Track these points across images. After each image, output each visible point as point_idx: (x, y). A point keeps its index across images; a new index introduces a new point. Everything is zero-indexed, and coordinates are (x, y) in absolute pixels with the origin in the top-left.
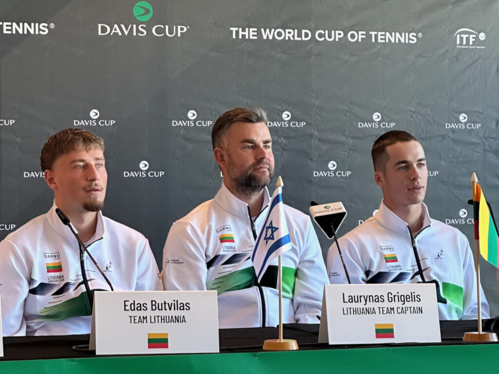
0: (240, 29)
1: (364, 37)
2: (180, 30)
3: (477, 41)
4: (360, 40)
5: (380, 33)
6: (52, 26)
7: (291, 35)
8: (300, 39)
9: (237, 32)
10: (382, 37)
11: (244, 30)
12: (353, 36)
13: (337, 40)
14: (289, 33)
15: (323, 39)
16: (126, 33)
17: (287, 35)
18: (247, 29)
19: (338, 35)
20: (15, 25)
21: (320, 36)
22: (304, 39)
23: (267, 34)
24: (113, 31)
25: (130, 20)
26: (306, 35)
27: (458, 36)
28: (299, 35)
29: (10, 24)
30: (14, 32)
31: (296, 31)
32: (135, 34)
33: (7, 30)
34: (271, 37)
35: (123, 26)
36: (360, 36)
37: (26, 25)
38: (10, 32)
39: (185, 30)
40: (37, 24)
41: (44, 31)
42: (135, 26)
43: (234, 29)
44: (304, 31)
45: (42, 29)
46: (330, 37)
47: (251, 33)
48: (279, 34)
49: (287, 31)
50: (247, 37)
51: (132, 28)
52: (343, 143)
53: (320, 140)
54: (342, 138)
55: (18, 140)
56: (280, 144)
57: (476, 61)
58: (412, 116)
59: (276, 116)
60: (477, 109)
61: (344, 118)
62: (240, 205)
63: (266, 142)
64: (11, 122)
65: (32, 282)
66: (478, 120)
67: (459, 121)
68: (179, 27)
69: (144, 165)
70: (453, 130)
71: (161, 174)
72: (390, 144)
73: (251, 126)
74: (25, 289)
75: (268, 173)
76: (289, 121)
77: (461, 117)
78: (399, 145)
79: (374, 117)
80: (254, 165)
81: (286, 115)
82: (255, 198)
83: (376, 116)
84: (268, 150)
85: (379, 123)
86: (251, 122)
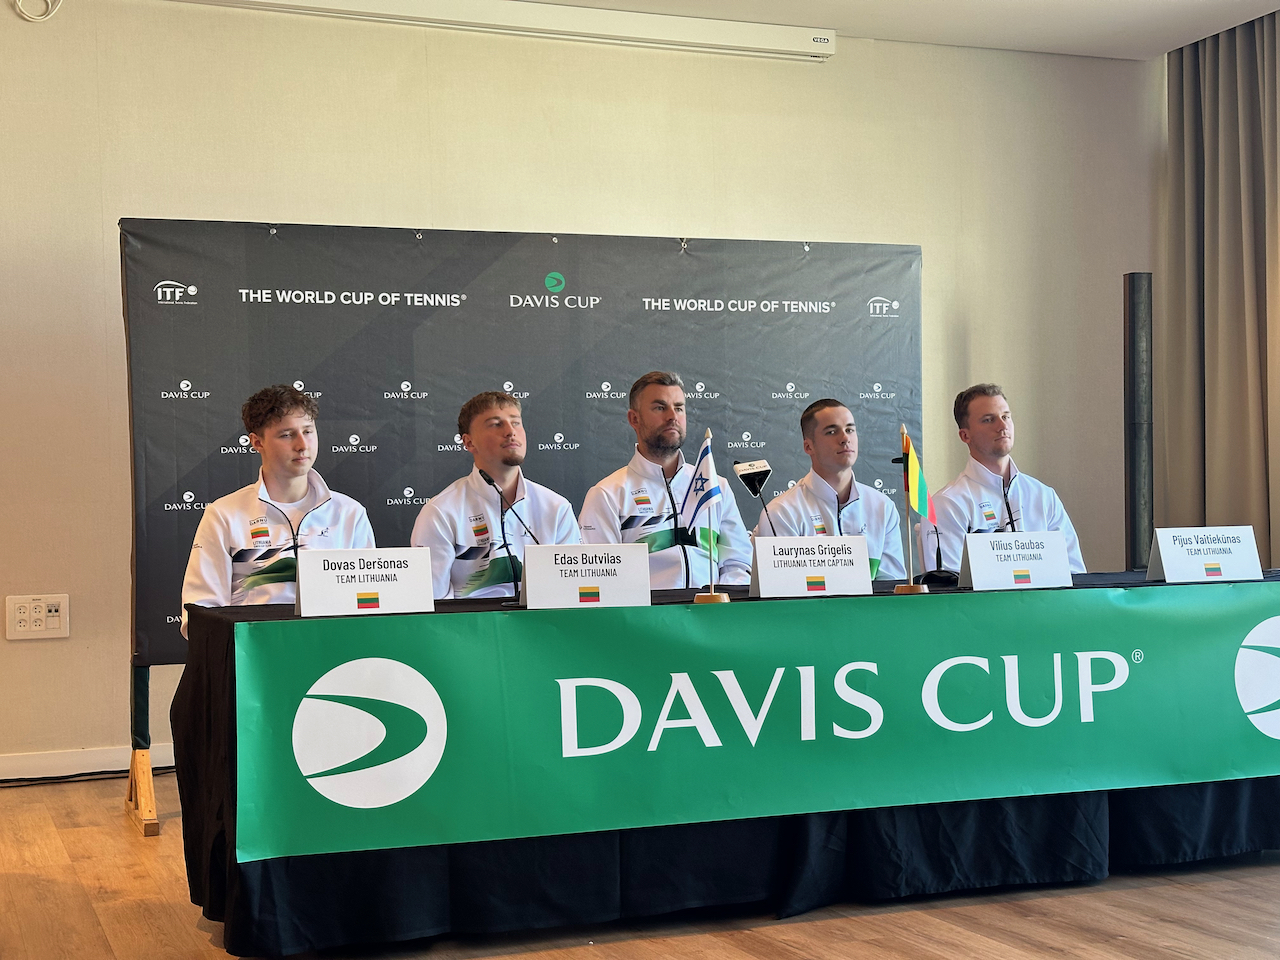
0: (654, 300)
2: (593, 301)
5: (792, 303)
6: (464, 297)
8: (712, 310)
9: (650, 303)
10: (795, 306)
11: (657, 301)
12: (766, 306)
15: (736, 309)
16: (539, 304)
17: (700, 306)
18: (660, 300)
19: (751, 305)
20: (425, 296)
22: (716, 309)
23: (680, 305)
24: (526, 303)
25: (542, 291)
26: (719, 305)
28: (712, 306)
29: (421, 295)
30: (425, 304)
32: (547, 305)
33: (418, 302)
34: (683, 308)
35: (535, 297)
36: (773, 305)
37: (437, 296)
38: (420, 304)
39: (598, 301)
40: (448, 296)
41: (455, 303)
42: (547, 297)
43: (647, 300)
44: (716, 302)
45: (455, 300)
46: (743, 307)
48: (692, 305)
49: (700, 301)
50: (660, 308)
51: (544, 300)
52: (757, 414)
53: (734, 411)
54: (756, 409)
55: (432, 413)
56: (694, 415)
57: (890, 330)
58: (826, 386)
59: (689, 388)
60: (891, 379)
61: (758, 389)
62: (654, 468)
63: (678, 405)
64: (424, 395)
65: (457, 547)
66: (892, 390)
67: (873, 391)
68: (592, 298)
69: (558, 437)
70: (867, 400)
71: (576, 446)
72: (818, 410)
73: (663, 388)
74: (452, 554)
75: (677, 435)
76: (703, 393)
77: (875, 387)
78: (827, 410)
79: (788, 387)
80: (663, 426)
81: (700, 387)
82: (669, 461)
83: (790, 387)
84: (680, 413)
85: (793, 393)
86: (664, 384)
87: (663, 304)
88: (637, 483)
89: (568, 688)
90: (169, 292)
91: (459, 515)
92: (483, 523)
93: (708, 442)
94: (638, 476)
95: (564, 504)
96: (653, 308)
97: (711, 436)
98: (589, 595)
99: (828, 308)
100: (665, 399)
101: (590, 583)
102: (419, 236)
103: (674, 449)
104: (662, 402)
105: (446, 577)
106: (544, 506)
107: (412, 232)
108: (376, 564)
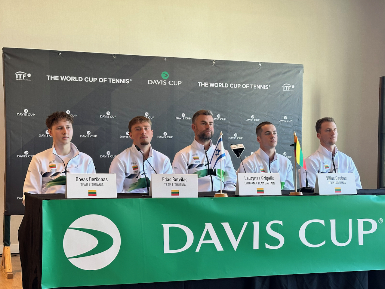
0: (202, 83)
1: (248, 86)
3: (291, 88)
4: (247, 88)
5: (254, 85)
6: (131, 80)
7: (221, 86)
8: (224, 87)
9: (201, 84)
10: (255, 86)
11: (203, 83)
12: (244, 86)
13: (238, 87)
14: (220, 84)
15: (233, 87)
16: (159, 83)
17: (219, 85)
18: (204, 83)
19: (238, 85)
20: (116, 79)
21: (232, 86)
22: (226, 87)
23: (212, 85)
24: (154, 83)
25: (160, 78)
26: (226, 85)
27: (284, 86)
28: (224, 85)
29: (115, 79)
30: (116, 82)
31: (223, 84)
32: (162, 84)
33: (114, 81)
34: (213, 86)
35: (157, 81)
36: (247, 86)
37: (121, 80)
38: (115, 82)
39: (181, 83)
40: (125, 80)
41: (128, 82)
42: (162, 81)
43: (199, 83)
44: (225, 84)
45: (127, 81)
46: (235, 86)
47: (206, 85)
48: (216, 85)
49: (219, 84)
50: (204, 86)
51: (161, 82)
52: (240, 127)
53: (231, 125)
54: (239, 125)
55: (118, 123)
56: (216, 126)
57: (291, 96)
58: (266, 117)
59: (215, 116)
60: (290, 114)
61: (240, 117)
62: (200, 146)
63: (211, 123)
64: (115, 116)
65: (126, 174)
66: (291, 119)
67: (283, 119)
68: (179, 82)
69: (165, 134)
70: (281, 122)
71: (172, 137)
72: (263, 126)
73: (205, 116)
74: (124, 176)
75: (210, 133)
76: (220, 118)
77: (285, 118)
78: (266, 126)
79: (252, 117)
80: (205, 130)
81: (218, 116)
82: (207, 143)
83: (253, 117)
84: (211, 126)
85: (254, 119)
86: (206, 115)
87: (206, 84)
88: (194, 151)
89: (166, 228)
90: (20, 75)
91: (127, 161)
92: (136, 165)
93: (221, 137)
94: (195, 149)
95: (167, 159)
96: (202, 86)
97: (222, 135)
98: (175, 193)
99: (268, 87)
100: (206, 120)
101: (175, 188)
102: (114, 57)
103: (209, 139)
104: (205, 122)
105: (122, 185)
106: (159, 159)
107: (111, 55)
108: (96, 179)
